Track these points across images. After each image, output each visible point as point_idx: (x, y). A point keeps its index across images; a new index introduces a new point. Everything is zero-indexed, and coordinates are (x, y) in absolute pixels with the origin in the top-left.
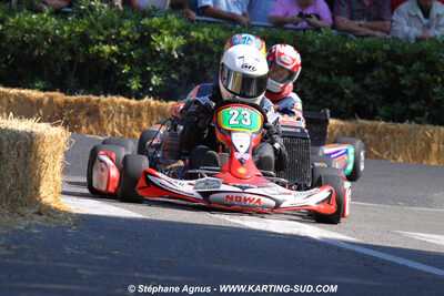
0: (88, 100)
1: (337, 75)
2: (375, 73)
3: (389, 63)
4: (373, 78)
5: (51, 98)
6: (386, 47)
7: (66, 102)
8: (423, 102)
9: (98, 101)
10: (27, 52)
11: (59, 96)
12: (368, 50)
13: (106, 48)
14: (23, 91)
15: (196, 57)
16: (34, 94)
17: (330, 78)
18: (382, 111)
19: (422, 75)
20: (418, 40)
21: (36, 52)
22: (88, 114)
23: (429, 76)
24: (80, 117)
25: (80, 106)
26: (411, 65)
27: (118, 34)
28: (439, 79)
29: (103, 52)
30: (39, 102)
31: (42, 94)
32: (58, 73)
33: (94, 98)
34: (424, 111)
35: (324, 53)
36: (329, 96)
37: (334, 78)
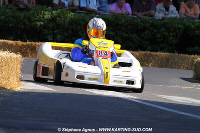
0: (31, 44)
1: (131, 33)
2: (146, 32)
3: (152, 28)
4: (145, 34)
5: (17, 44)
6: (150, 21)
7: (23, 45)
8: (165, 44)
9: (35, 44)
10: (6, 25)
11: (20, 43)
12: (143, 23)
13: (38, 23)
14: (5, 41)
15: (75, 26)
16: (10, 42)
17: (128, 34)
18: (149, 48)
19: (165, 33)
20: (163, 19)
21: (10, 25)
22: (32, 50)
23: (167, 33)
24: (28, 51)
25: (28, 46)
26: (160, 29)
27: (43, 17)
28: (172, 34)
29: (37, 25)
30: (12, 45)
31: (13, 42)
32: (19, 33)
33: (34, 43)
34: (165, 48)
35: (126, 24)
36: (128, 42)
37: (130, 34)
